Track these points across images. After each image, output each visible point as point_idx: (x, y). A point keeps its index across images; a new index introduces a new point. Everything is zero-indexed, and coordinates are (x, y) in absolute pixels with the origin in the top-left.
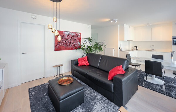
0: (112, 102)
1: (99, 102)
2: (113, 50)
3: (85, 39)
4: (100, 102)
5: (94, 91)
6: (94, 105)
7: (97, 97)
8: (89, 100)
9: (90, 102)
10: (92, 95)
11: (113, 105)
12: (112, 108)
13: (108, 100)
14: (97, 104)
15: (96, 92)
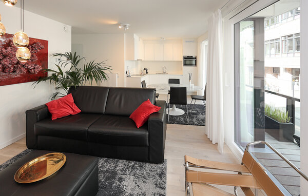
0: (144, 163)
1: (126, 175)
2: (117, 77)
3: (59, 55)
4: (127, 172)
5: (106, 161)
6: (120, 185)
7: (118, 168)
8: (106, 180)
9: (111, 184)
10: (105, 169)
11: (148, 166)
12: (149, 172)
13: (138, 163)
14: (124, 180)
15: (110, 160)
